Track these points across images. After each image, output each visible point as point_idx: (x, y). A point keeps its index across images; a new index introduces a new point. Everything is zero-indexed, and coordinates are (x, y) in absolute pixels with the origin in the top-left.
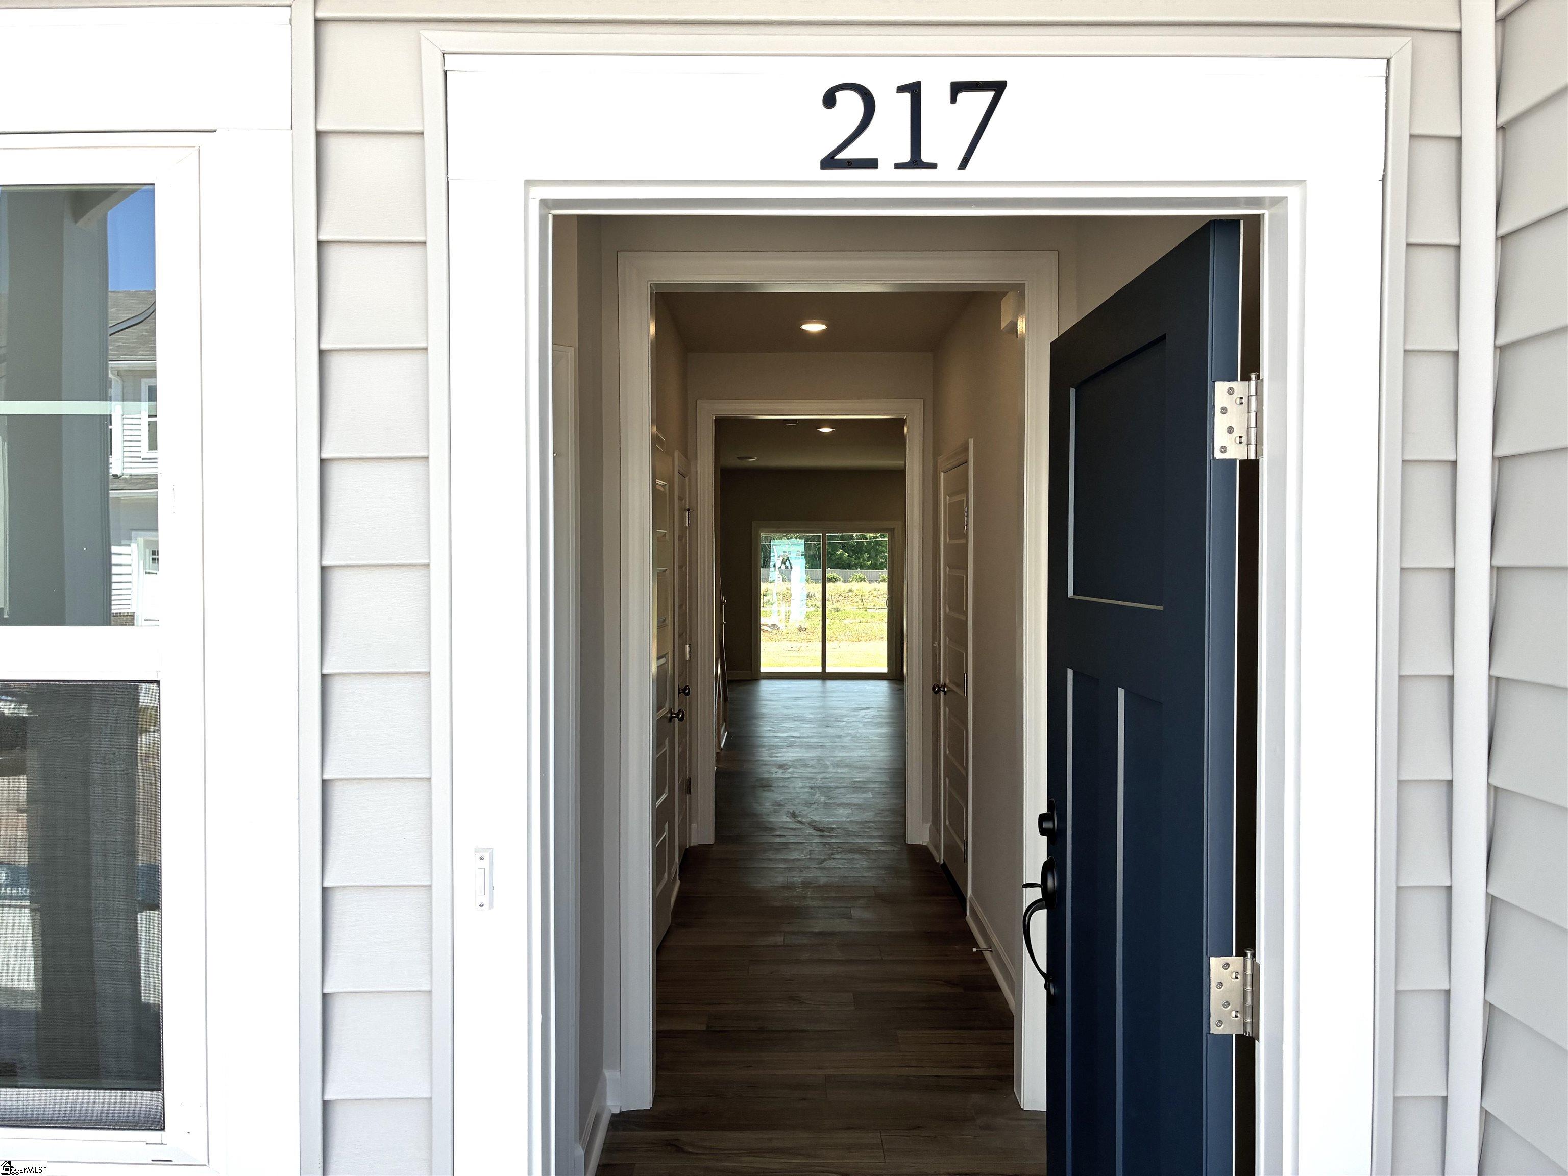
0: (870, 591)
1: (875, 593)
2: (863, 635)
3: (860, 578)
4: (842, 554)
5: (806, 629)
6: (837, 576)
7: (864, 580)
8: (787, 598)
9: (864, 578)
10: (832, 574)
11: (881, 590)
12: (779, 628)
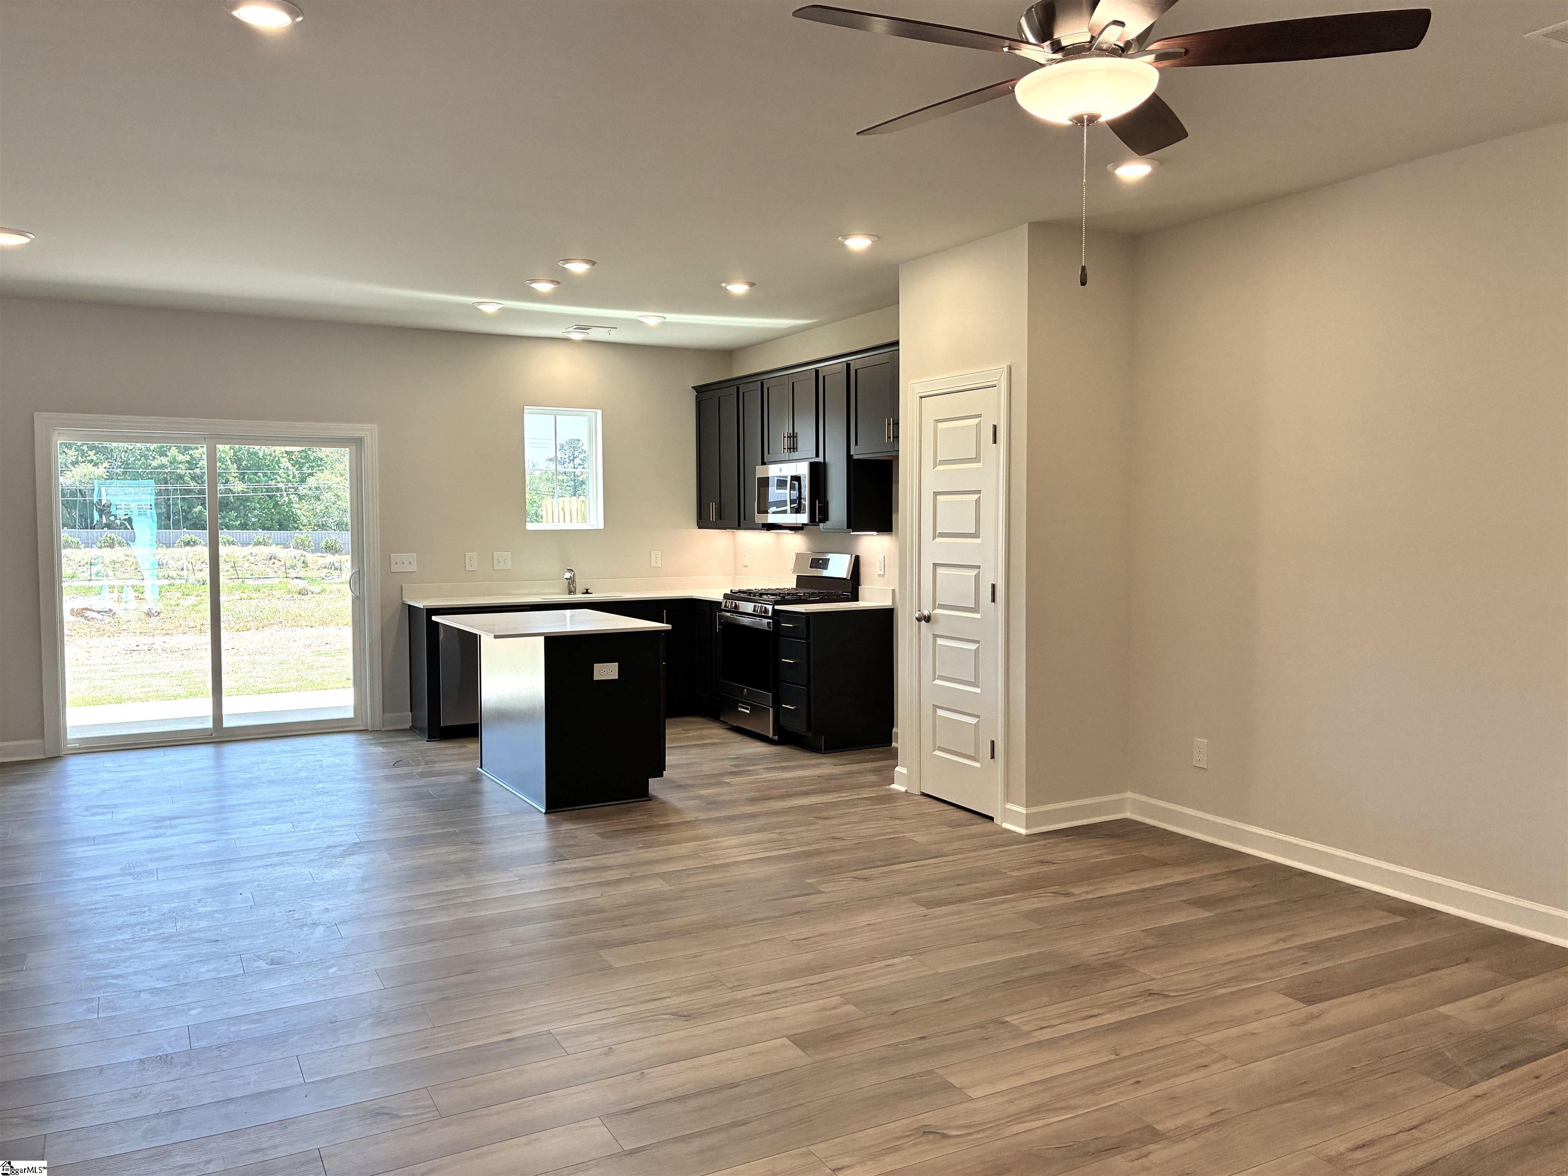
0: (245, 557)
1: (252, 559)
2: (250, 618)
3: (228, 541)
4: (200, 512)
5: (159, 614)
6: (196, 538)
7: (233, 543)
8: (125, 568)
9: (233, 541)
10: (190, 537)
11: (259, 555)
12: (115, 613)
